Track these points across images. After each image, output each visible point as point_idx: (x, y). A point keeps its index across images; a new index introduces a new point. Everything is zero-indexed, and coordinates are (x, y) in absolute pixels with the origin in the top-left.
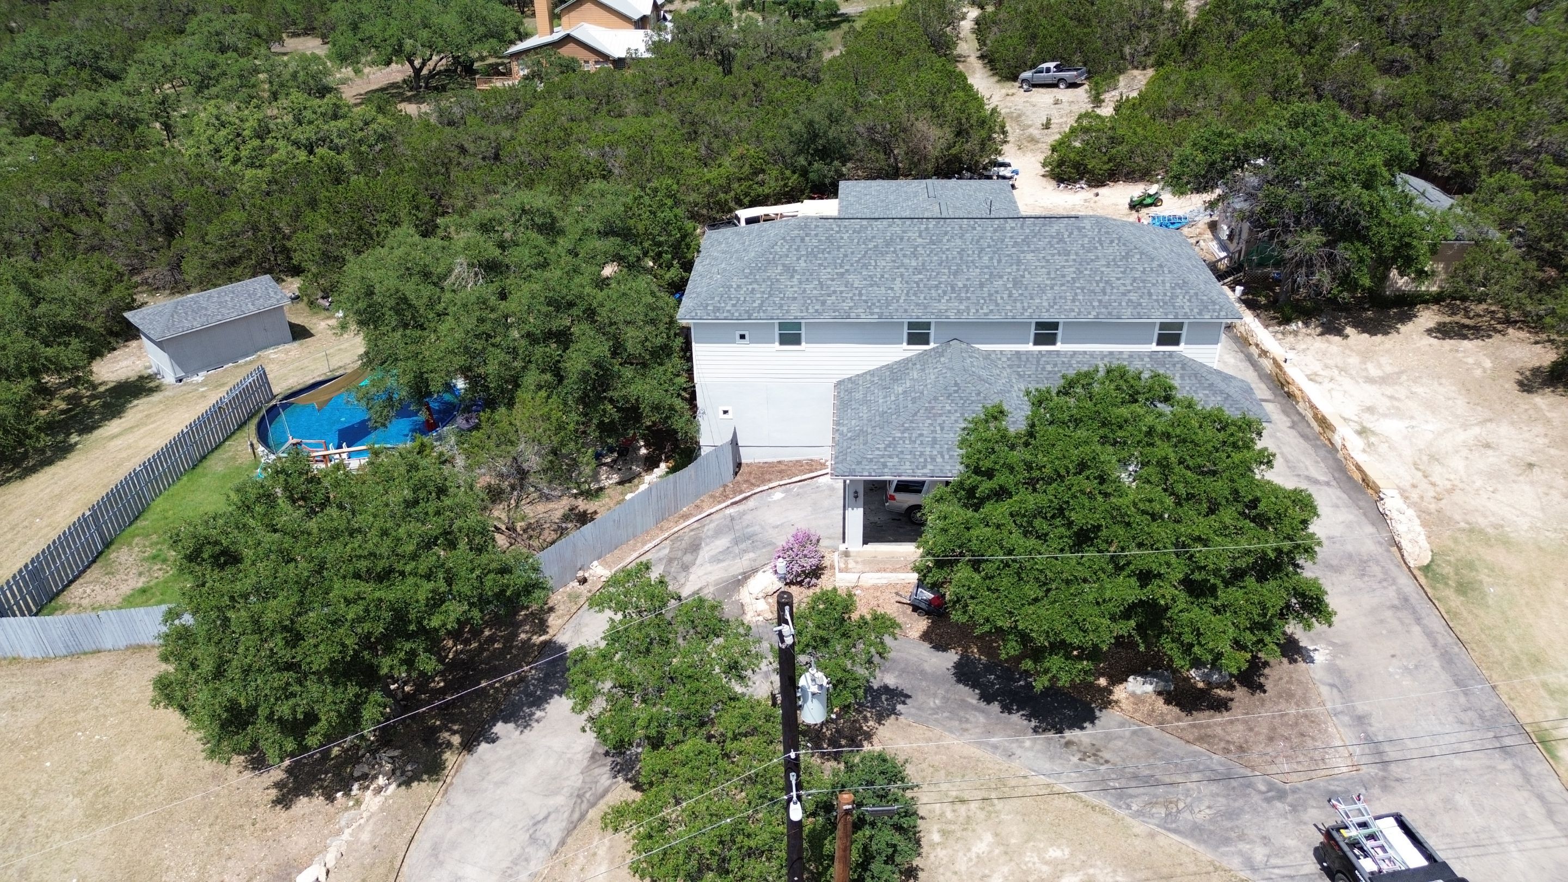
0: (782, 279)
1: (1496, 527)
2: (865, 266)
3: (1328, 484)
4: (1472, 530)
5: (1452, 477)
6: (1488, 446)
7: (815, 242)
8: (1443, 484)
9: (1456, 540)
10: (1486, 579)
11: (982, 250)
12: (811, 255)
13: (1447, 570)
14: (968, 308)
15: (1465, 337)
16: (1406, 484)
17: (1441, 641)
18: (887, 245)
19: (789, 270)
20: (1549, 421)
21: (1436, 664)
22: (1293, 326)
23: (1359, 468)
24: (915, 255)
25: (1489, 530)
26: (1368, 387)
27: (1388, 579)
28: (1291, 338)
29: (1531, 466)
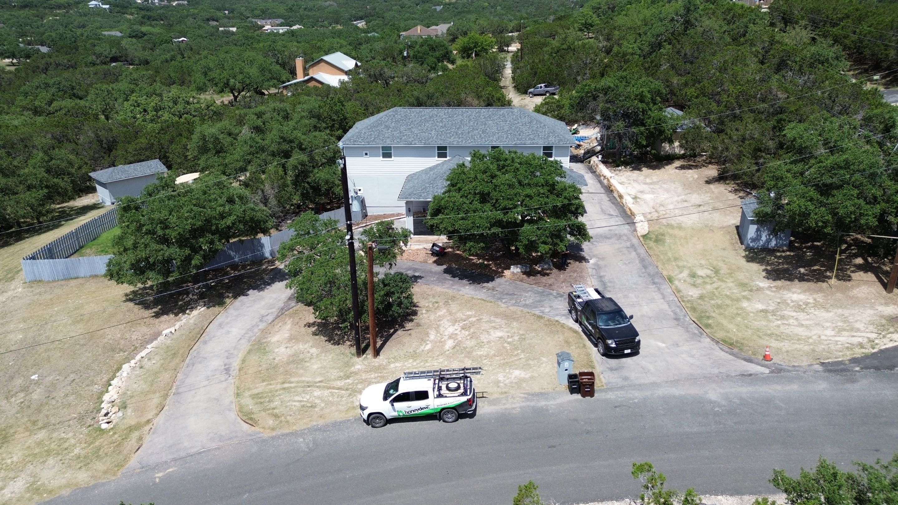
0: (384, 130)
1: (678, 224)
2: (420, 126)
3: (617, 216)
4: (668, 225)
5: (667, 211)
6: (685, 201)
7: (399, 117)
8: (662, 212)
9: (660, 228)
10: (667, 238)
11: (470, 120)
12: (397, 121)
13: (653, 236)
14: (462, 141)
15: (691, 169)
16: (646, 212)
17: (642, 256)
18: (430, 118)
19: (387, 127)
20: (713, 192)
21: (637, 262)
22: (620, 168)
23: (630, 210)
24: (441, 121)
25: (675, 225)
26: (644, 186)
27: (629, 239)
28: (618, 172)
29: (700, 206)
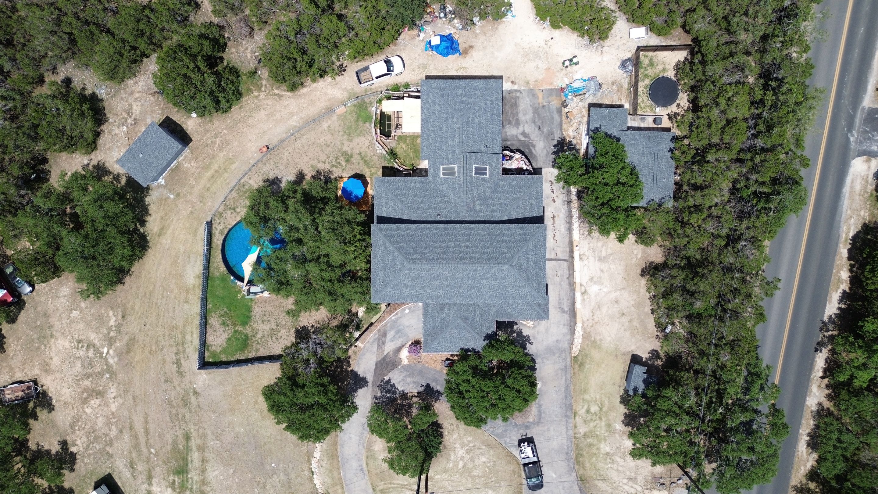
0: (404, 289)
1: (601, 340)
4: (594, 341)
5: (600, 316)
6: (617, 302)
7: (414, 275)
8: (596, 320)
9: (588, 345)
10: (588, 362)
12: (413, 280)
13: (580, 358)
14: (463, 299)
16: (585, 319)
17: (568, 382)
25: (598, 342)
27: (565, 358)
29: (623, 314)
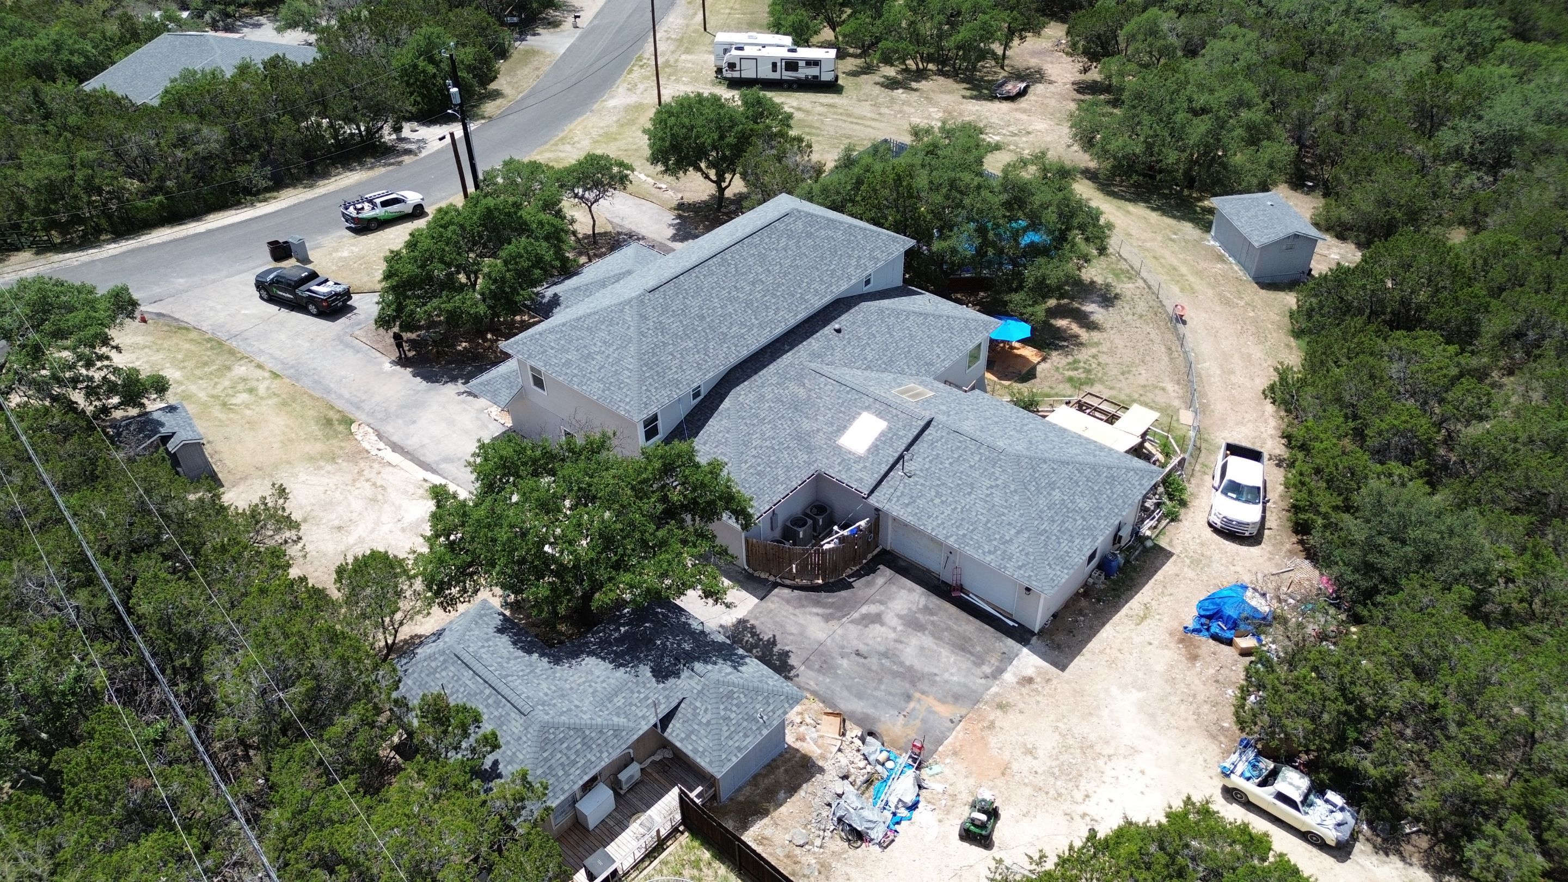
1: (320, 468)
4: (333, 460)
5: (357, 492)
6: (339, 528)
8: (361, 483)
9: (341, 448)
10: (318, 433)
13: (341, 428)
27: (372, 414)
